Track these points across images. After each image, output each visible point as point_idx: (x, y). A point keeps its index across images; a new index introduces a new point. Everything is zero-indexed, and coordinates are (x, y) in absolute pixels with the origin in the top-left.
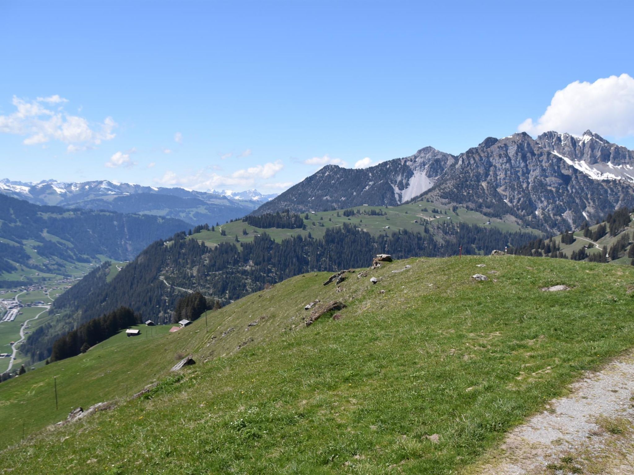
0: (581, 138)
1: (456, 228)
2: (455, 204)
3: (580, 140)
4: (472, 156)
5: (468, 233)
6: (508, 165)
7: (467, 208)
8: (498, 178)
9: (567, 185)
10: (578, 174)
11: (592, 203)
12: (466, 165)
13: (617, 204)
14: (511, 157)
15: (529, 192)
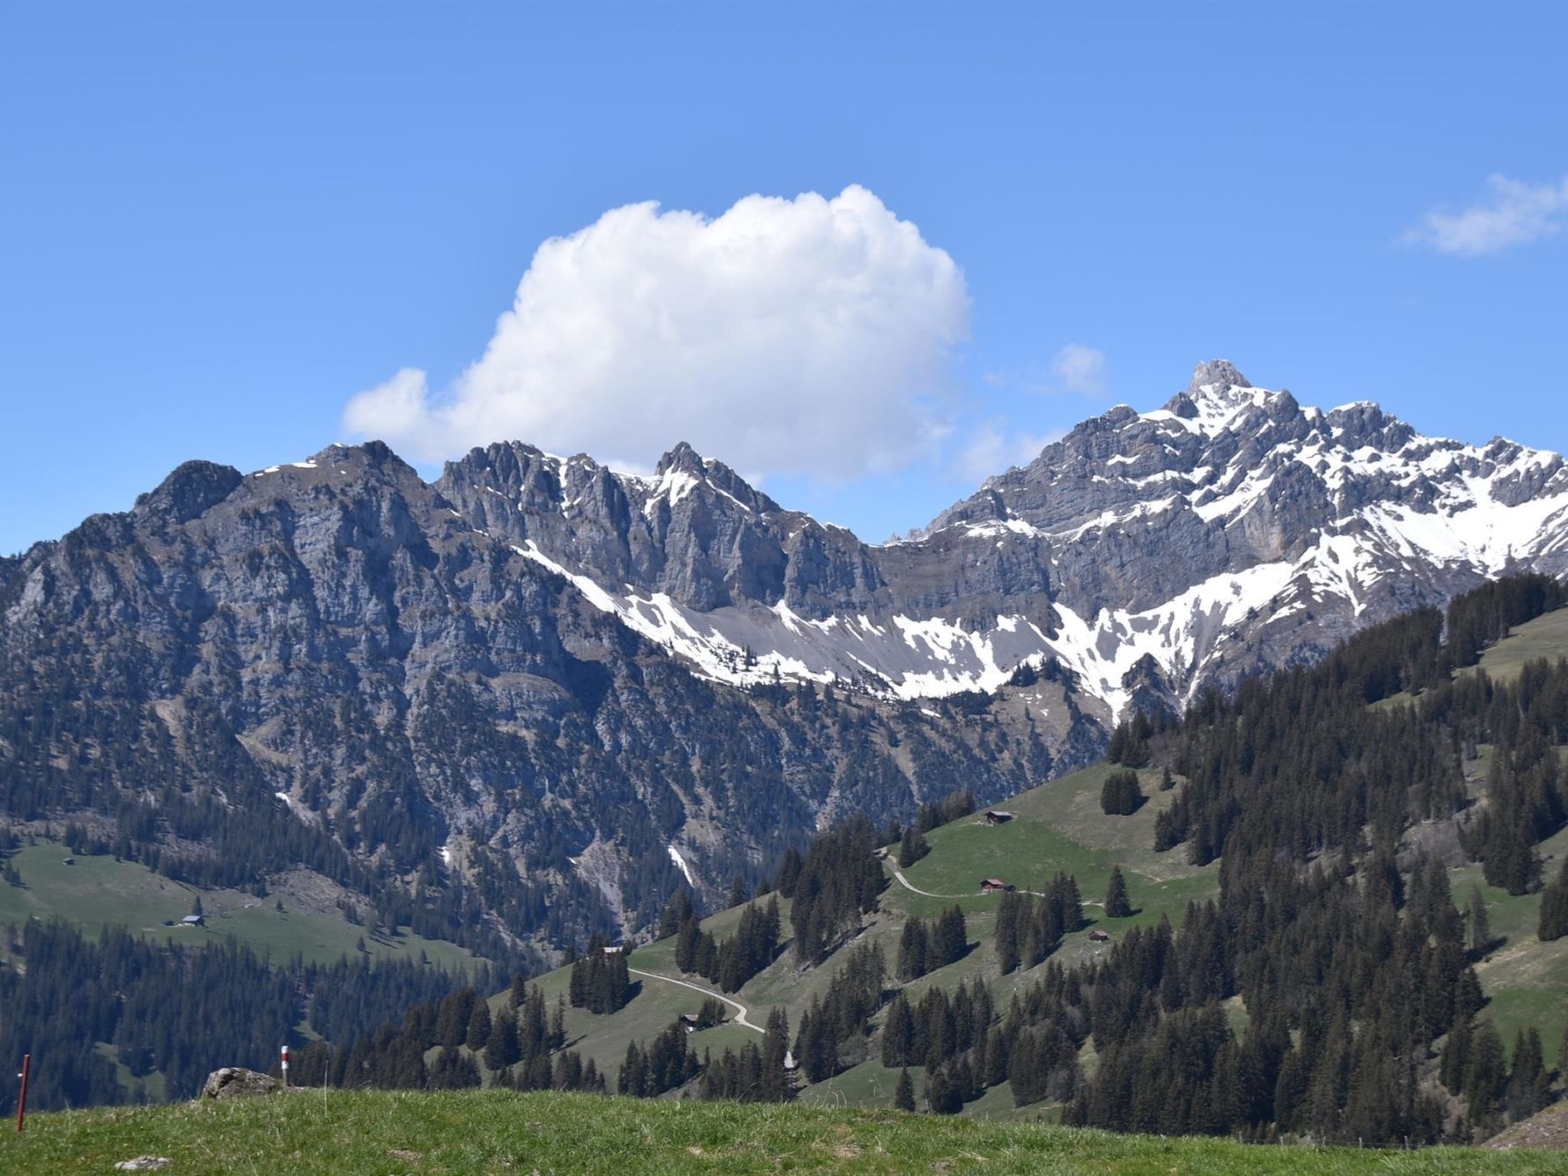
0: (650, 479)
2: (3, 822)
3: (647, 494)
4: (101, 558)
5: (77, 983)
6: (295, 609)
7: (74, 839)
8: (246, 675)
9: (593, 714)
10: (640, 660)
11: (709, 802)
12: (67, 608)
13: (822, 802)
14: (313, 567)
15: (407, 752)
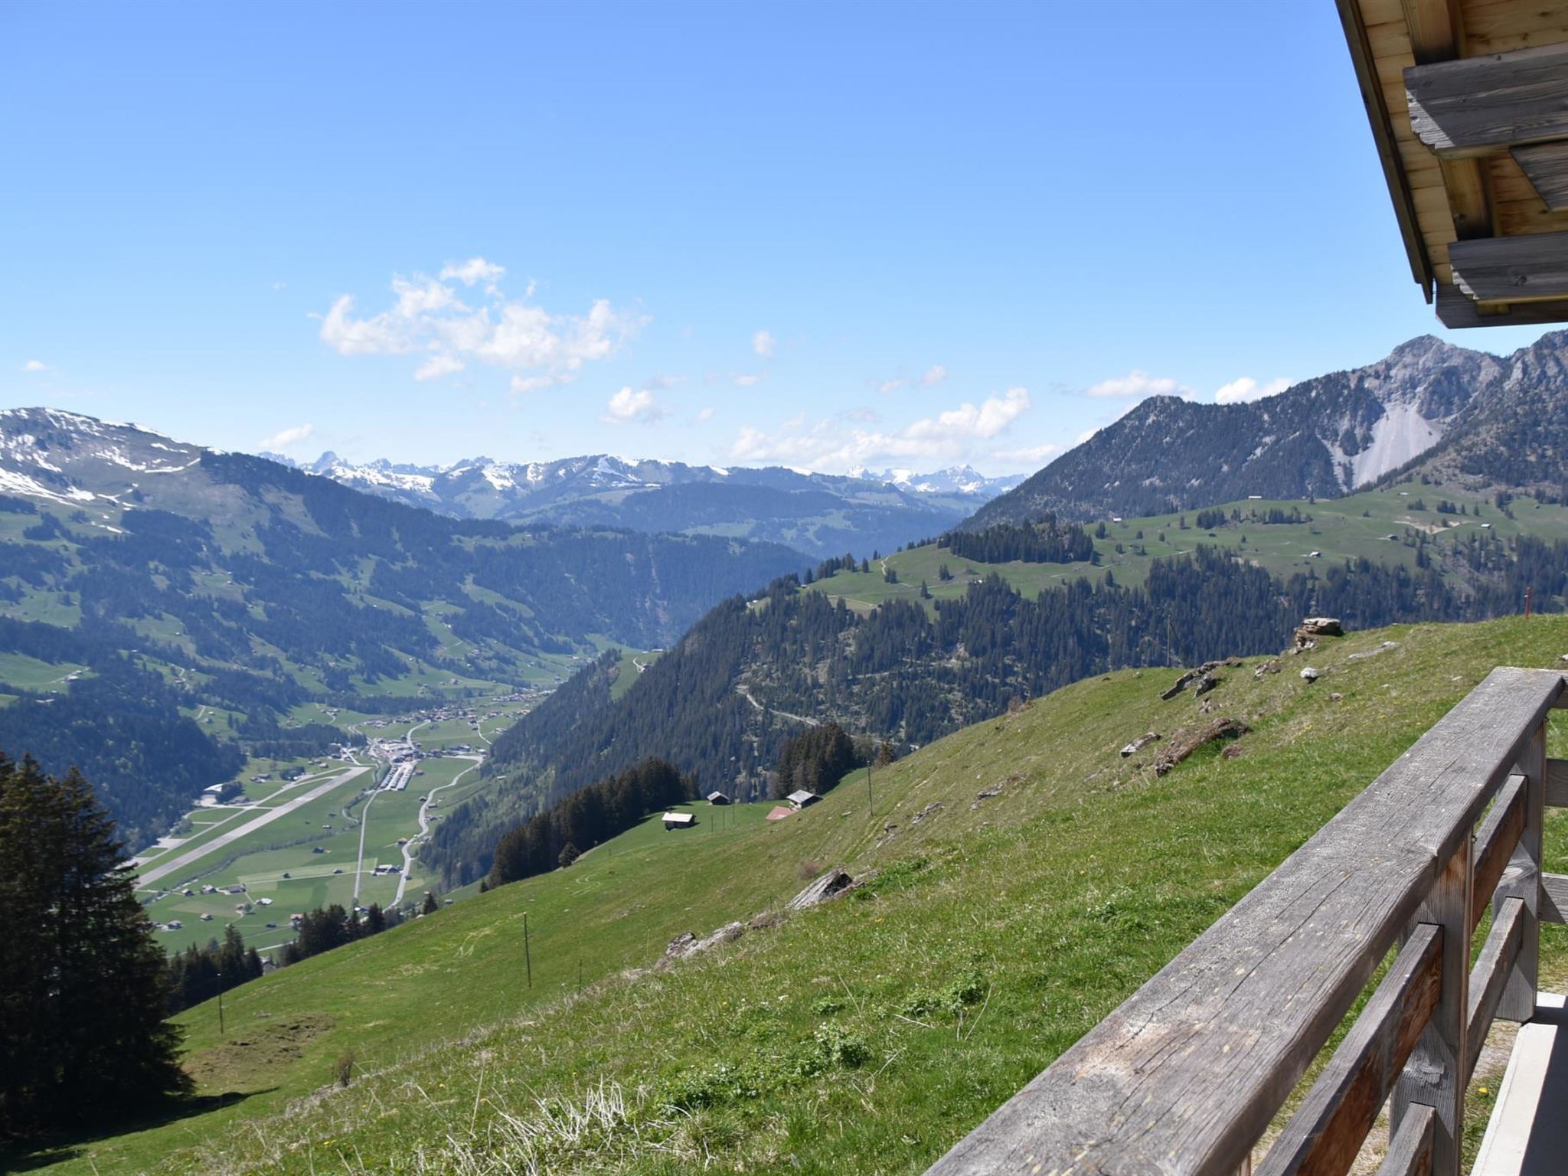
1: (1506, 552)
2: (1503, 488)
4: (1552, 354)
5: (1543, 566)
7: (1540, 496)
12: (1535, 381)
